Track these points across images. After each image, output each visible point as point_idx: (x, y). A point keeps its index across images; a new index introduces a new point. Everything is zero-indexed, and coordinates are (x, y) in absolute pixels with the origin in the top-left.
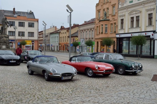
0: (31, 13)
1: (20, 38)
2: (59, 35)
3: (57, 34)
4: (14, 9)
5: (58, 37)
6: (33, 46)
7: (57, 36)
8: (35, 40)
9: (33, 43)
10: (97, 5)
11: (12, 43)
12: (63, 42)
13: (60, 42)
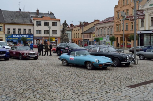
0: (52, 14)
1: (45, 35)
2: (72, 32)
3: (69, 31)
4: (38, 11)
5: (71, 34)
6: (56, 42)
7: (70, 32)
8: (58, 37)
9: (56, 39)
10: (116, 7)
11: (39, 40)
12: (76, 38)
13: (72, 38)
